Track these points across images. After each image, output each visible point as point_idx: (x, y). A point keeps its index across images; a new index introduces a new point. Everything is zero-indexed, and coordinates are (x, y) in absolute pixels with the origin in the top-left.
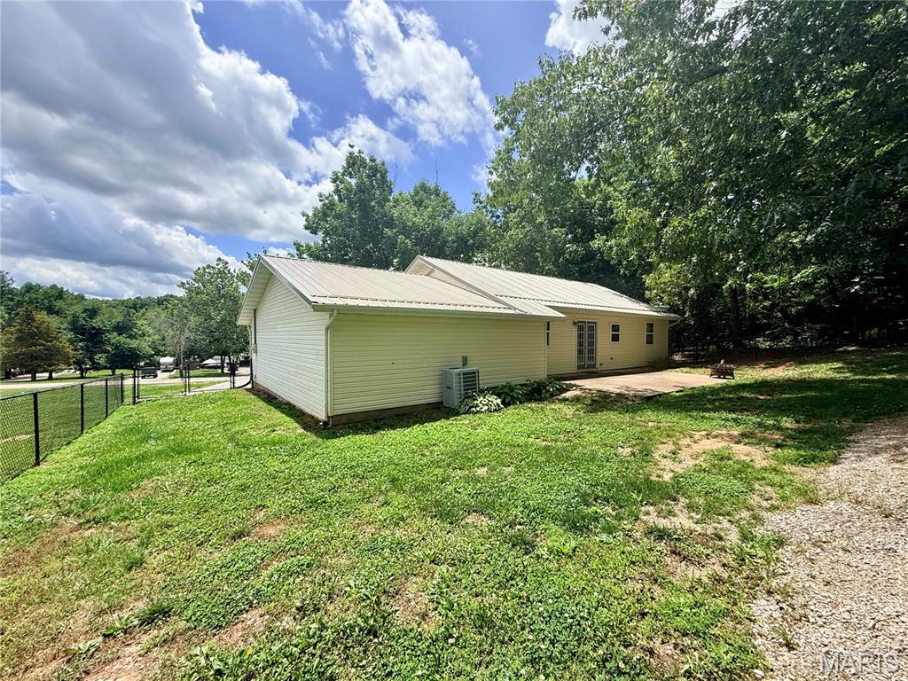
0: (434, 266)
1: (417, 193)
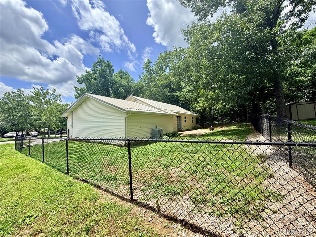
1: (120, 73)
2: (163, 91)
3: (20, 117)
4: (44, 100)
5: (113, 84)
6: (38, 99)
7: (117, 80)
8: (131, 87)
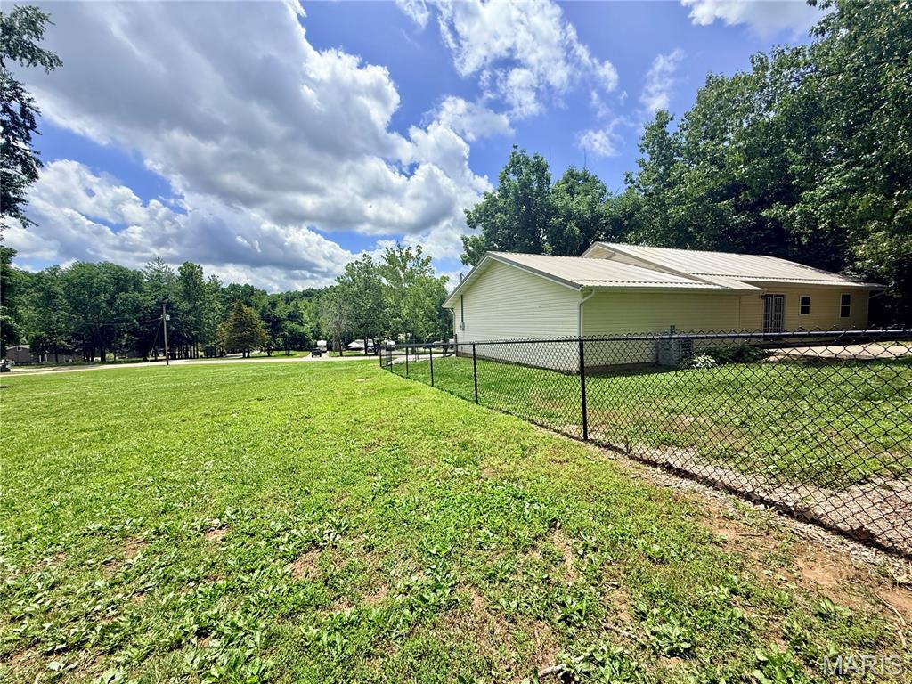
0: (616, 251)
1: (566, 181)
2: (714, 210)
3: (369, 310)
4: (403, 272)
5: (549, 215)
6: (394, 271)
7: (559, 203)
8: (600, 216)
